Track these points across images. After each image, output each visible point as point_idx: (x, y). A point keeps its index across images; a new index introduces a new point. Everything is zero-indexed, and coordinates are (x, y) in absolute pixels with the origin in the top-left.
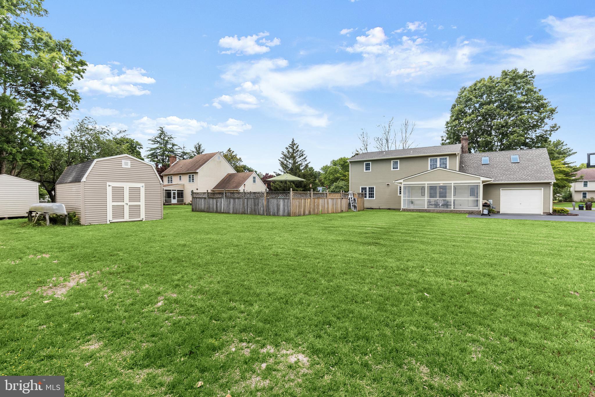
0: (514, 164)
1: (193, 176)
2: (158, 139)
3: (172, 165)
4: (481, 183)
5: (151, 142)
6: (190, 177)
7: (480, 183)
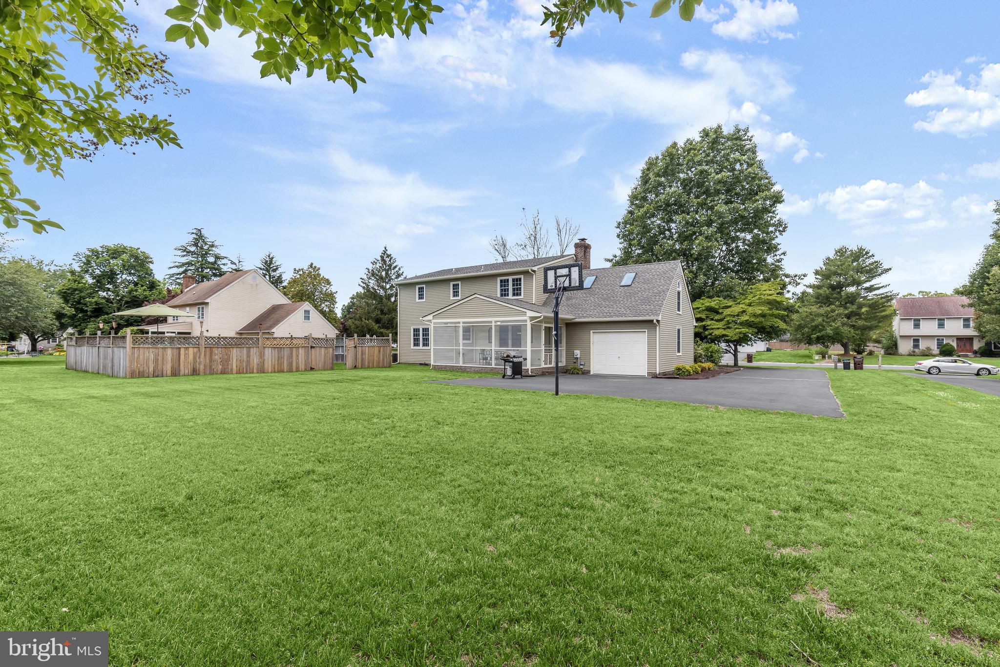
0: (622, 288)
1: (203, 308)
2: (193, 249)
3: (186, 290)
4: (528, 321)
5: (179, 253)
6: (199, 311)
7: (526, 321)
